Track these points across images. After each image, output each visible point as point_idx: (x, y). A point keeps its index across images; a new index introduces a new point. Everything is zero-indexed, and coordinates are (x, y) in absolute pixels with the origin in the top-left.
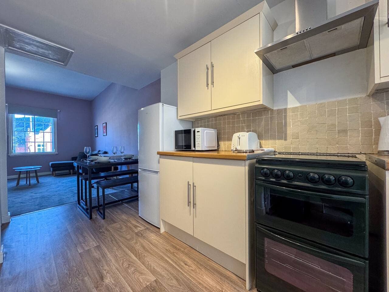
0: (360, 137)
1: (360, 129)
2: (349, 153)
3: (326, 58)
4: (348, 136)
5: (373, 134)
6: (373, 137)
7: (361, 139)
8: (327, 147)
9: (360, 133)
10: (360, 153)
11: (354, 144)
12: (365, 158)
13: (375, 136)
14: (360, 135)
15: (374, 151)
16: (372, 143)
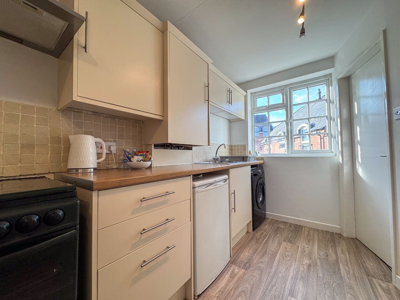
0: (49, 154)
1: (49, 145)
2: (35, 174)
3: (6, 38)
4: (35, 153)
5: (62, 151)
6: (62, 154)
7: (50, 156)
8: (3, 168)
9: (49, 150)
10: (48, 172)
11: (41, 163)
12: (53, 177)
13: (63, 153)
14: (49, 151)
15: (62, 169)
16: (61, 161)
